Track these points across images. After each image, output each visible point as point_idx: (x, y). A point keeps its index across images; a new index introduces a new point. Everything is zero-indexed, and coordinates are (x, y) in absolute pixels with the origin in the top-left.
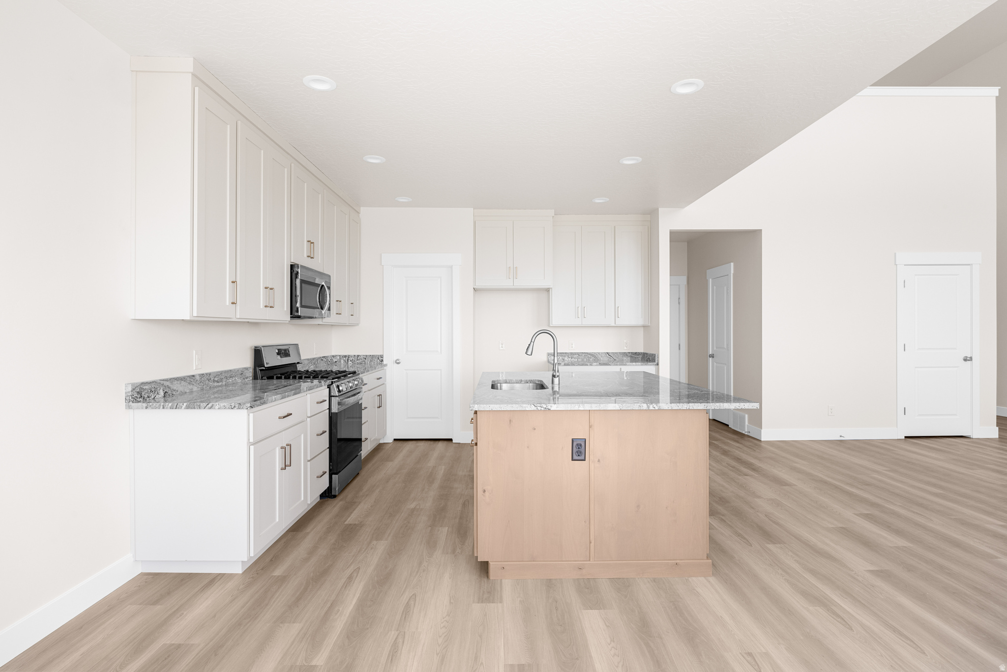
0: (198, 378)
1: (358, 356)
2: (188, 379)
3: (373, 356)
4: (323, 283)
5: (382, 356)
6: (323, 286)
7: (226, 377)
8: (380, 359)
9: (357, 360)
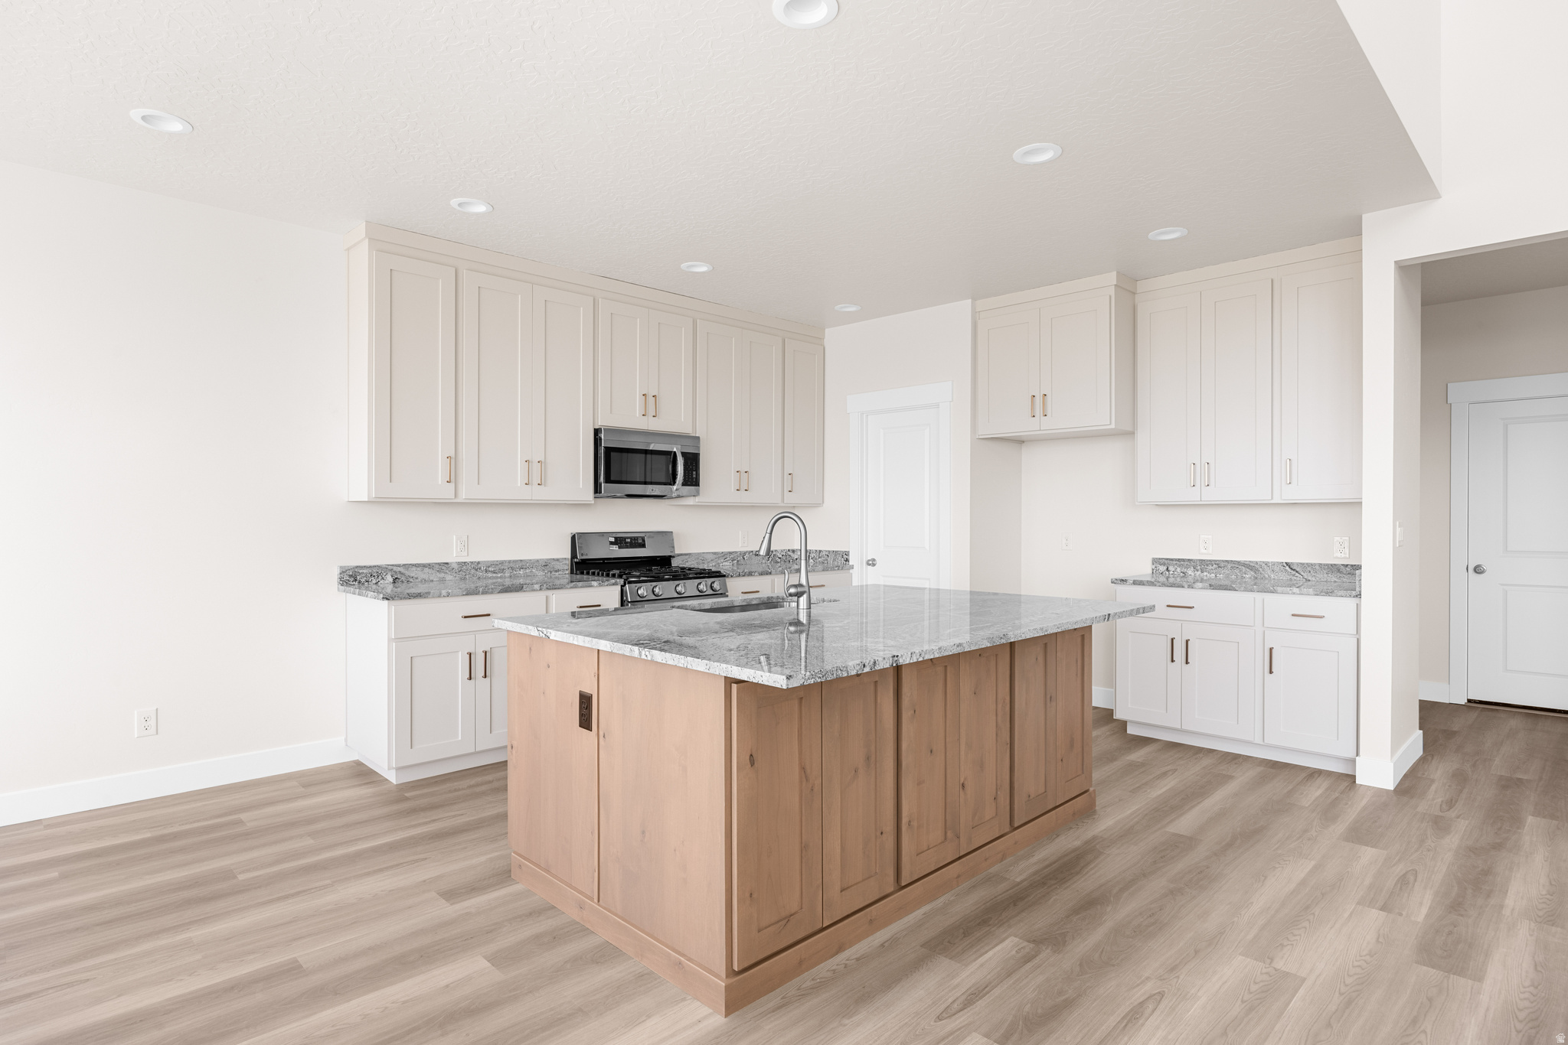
0: (456, 566)
1: (820, 551)
2: (437, 566)
3: (836, 553)
4: (675, 450)
5: (847, 553)
6: (675, 452)
7: (512, 568)
8: (845, 556)
9: (819, 558)
